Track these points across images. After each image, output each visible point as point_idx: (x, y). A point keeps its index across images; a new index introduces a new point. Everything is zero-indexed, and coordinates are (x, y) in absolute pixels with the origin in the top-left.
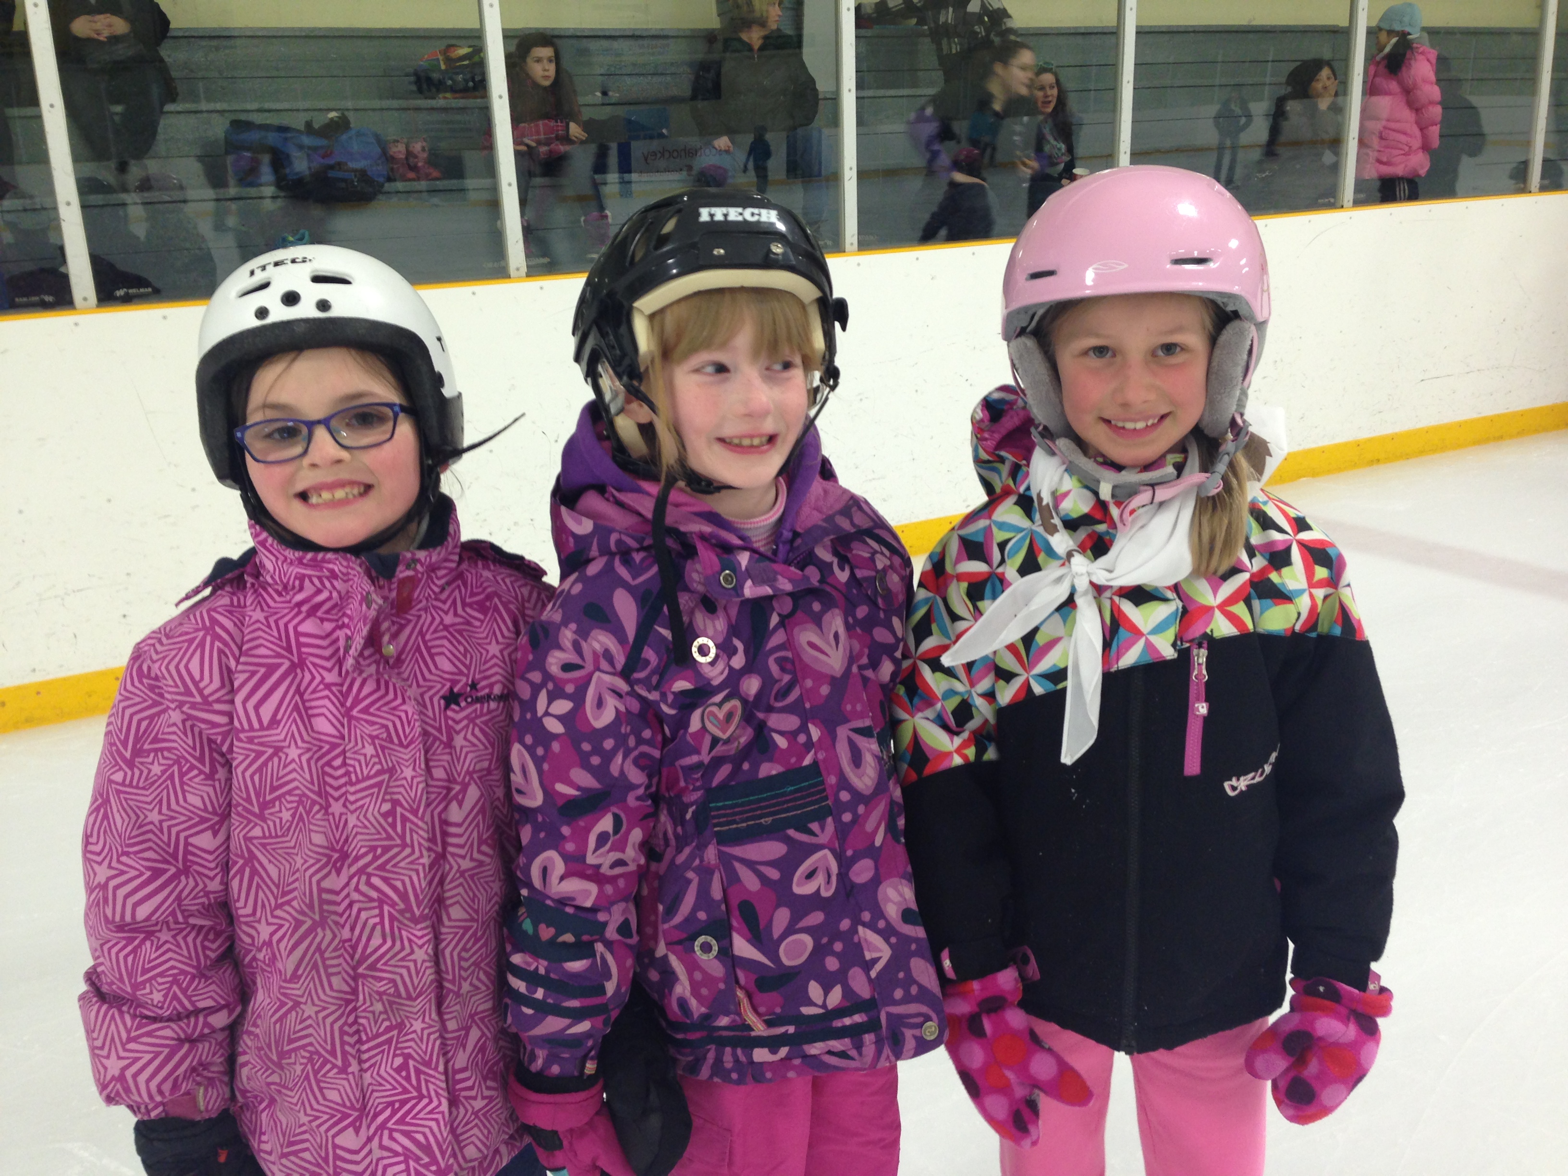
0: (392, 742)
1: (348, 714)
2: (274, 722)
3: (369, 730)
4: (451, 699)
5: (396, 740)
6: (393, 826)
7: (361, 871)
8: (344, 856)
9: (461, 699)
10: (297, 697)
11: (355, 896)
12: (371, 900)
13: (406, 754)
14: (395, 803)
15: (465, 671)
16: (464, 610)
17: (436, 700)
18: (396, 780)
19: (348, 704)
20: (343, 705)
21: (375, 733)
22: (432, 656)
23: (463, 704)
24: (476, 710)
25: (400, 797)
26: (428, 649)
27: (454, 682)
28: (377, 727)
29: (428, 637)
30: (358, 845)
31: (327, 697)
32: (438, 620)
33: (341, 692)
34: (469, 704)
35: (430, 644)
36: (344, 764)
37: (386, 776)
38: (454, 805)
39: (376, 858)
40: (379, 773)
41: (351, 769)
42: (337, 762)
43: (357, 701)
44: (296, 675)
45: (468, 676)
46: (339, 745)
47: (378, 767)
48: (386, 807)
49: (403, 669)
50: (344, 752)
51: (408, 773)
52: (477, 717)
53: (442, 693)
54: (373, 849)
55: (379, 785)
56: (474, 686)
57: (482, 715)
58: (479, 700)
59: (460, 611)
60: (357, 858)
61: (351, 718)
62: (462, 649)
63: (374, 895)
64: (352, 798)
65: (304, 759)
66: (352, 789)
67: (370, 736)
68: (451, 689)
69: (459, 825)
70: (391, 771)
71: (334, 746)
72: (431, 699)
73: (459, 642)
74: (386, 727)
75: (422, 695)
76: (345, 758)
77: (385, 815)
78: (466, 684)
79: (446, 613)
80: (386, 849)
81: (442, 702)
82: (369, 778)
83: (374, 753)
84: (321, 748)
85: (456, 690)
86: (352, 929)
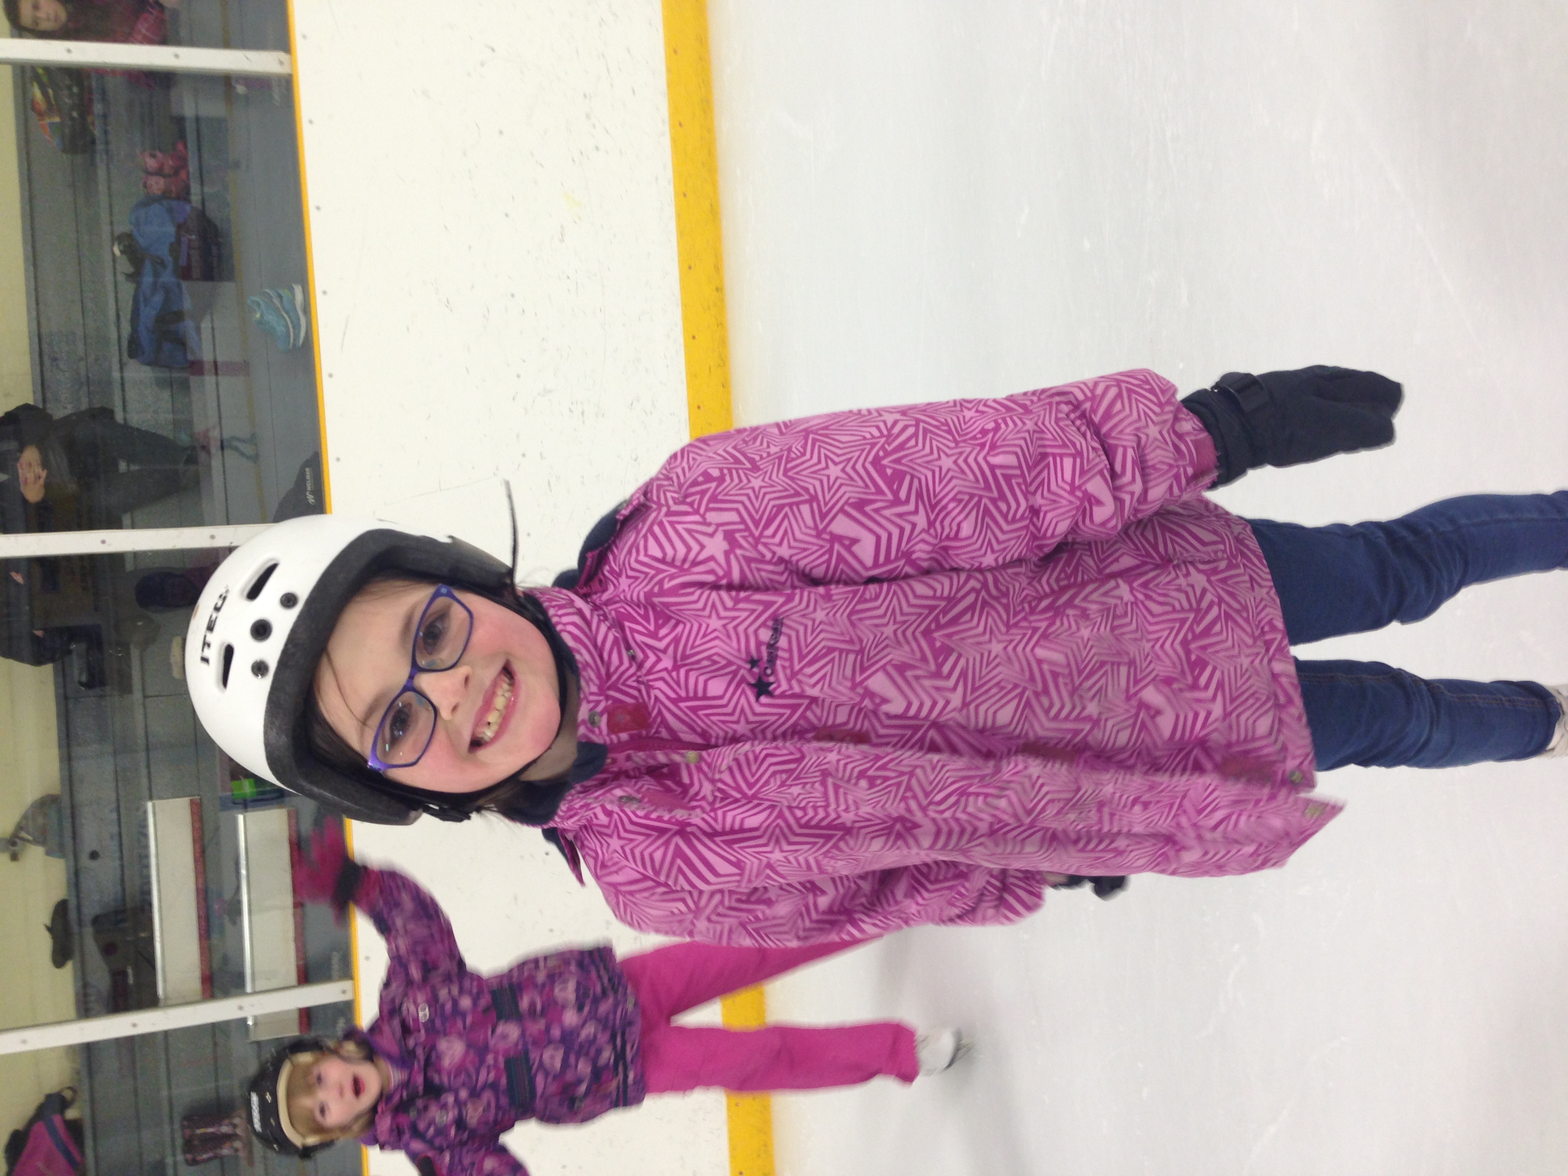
0: (792, 771)
1: (750, 799)
2: (738, 864)
3: (774, 784)
4: (762, 688)
5: (793, 766)
6: (886, 779)
7: (924, 809)
8: (901, 819)
9: (765, 679)
10: (718, 839)
11: (947, 815)
12: (957, 802)
13: (811, 758)
14: (862, 774)
15: (734, 668)
16: (660, 639)
17: (758, 709)
18: (837, 770)
19: (738, 796)
20: (737, 801)
21: (778, 783)
22: (705, 697)
23: (772, 679)
24: (784, 667)
25: (857, 770)
26: (696, 698)
27: (743, 680)
28: (772, 780)
29: (683, 694)
30: (895, 809)
31: (725, 813)
32: (664, 674)
33: (722, 799)
34: (774, 672)
35: (691, 694)
36: (804, 809)
37: (830, 781)
38: (885, 708)
39: (915, 797)
40: (824, 783)
41: (811, 804)
42: (799, 813)
43: (738, 789)
44: (693, 834)
45: (740, 668)
46: (781, 812)
47: (817, 785)
48: (863, 783)
49: (714, 734)
50: (790, 808)
51: (833, 757)
52: (792, 667)
53: (752, 698)
54: (904, 799)
55: (837, 788)
56: (753, 662)
57: (791, 659)
58: (772, 659)
59: (661, 645)
60: (909, 810)
61: (754, 796)
62: (705, 663)
63: (953, 799)
64: (843, 807)
65: (786, 847)
66: (833, 806)
67: (780, 786)
68: (749, 684)
69: (909, 705)
70: (825, 774)
71: (781, 815)
72: (755, 714)
73: (698, 662)
74: (774, 773)
75: (748, 722)
76: (797, 807)
77: (872, 785)
78: (750, 671)
79: (659, 660)
80: (909, 788)
81: (764, 699)
82: (826, 795)
83: (800, 786)
84: (778, 825)
85: (752, 681)
86: (981, 820)
